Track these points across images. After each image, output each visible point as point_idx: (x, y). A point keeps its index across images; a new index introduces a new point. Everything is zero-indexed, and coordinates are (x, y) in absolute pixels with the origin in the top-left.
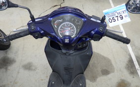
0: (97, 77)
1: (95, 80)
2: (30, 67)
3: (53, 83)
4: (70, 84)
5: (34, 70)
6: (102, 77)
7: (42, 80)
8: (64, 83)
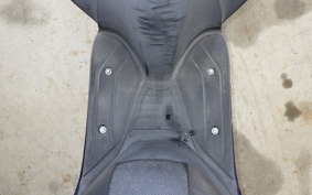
0: (258, 30)
1: (250, 38)
2: (25, 11)
3: (108, 71)
4: (171, 72)
5: (42, 21)
6: (275, 27)
7: (75, 54)
8: (147, 73)
